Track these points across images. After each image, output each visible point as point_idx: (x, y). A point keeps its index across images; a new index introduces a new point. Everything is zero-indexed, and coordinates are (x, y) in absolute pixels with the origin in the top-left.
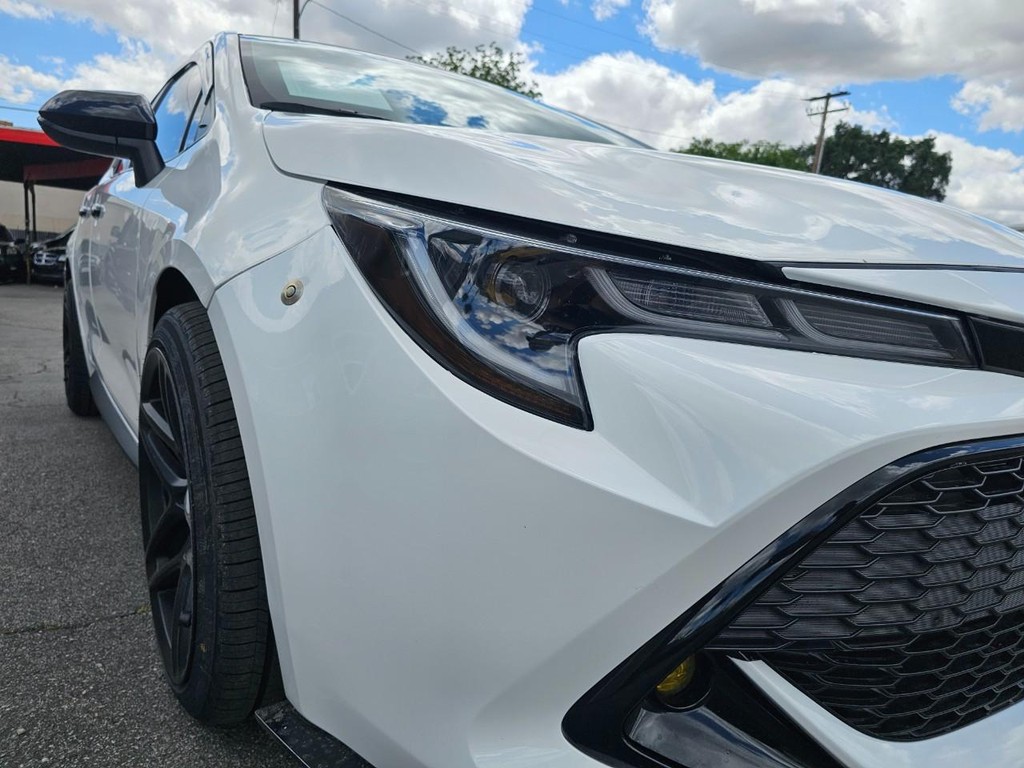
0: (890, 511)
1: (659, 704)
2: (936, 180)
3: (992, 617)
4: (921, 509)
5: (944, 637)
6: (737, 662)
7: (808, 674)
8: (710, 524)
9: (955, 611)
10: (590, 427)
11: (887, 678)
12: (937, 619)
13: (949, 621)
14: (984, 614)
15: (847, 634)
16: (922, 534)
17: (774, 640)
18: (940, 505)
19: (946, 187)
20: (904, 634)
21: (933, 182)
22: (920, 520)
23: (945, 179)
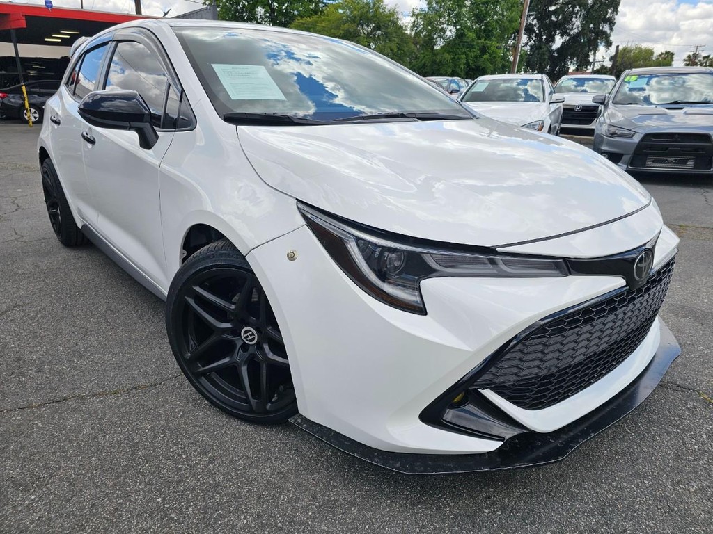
0: (532, 339)
1: (452, 406)
2: (610, 11)
3: (570, 366)
4: (544, 336)
5: (553, 375)
6: (480, 390)
7: (504, 391)
8: (471, 350)
9: (556, 367)
10: (426, 314)
11: (531, 390)
12: (549, 370)
13: (554, 370)
14: (567, 365)
15: (518, 379)
16: (544, 344)
17: (493, 383)
18: (549, 335)
19: (616, 17)
20: (538, 376)
21: (607, 13)
22: (544, 339)
23: (616, 10)
